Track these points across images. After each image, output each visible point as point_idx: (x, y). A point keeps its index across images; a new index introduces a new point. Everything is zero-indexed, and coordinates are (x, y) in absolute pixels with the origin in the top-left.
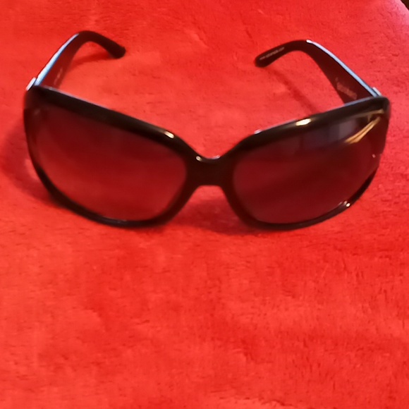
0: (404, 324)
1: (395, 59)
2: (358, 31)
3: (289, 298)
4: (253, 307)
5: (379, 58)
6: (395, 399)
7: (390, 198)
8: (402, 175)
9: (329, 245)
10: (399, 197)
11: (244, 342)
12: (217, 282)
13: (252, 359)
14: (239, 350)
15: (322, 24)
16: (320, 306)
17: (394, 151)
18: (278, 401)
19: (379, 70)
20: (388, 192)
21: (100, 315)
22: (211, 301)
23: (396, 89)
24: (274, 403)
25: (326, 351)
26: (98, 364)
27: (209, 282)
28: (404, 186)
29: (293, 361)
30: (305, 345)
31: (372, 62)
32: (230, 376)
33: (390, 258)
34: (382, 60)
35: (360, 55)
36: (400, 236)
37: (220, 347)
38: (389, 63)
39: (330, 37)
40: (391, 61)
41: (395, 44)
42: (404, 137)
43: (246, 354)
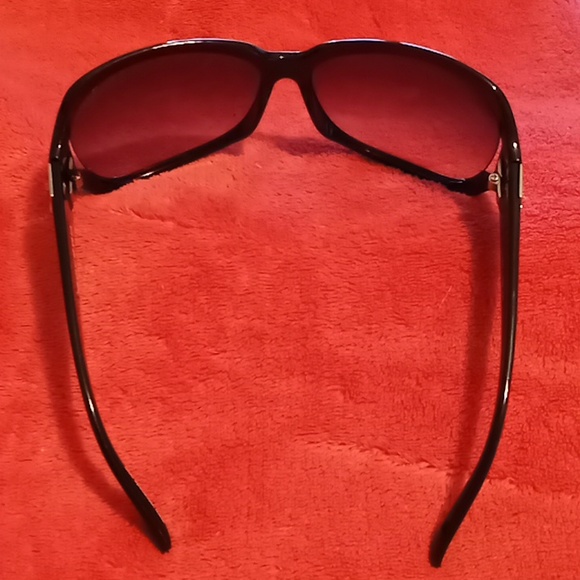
0: (544, 361)
1: (568, 56)
2: (524, 24)
3: (402, 328)
4: (354, 337)
5: (548, 55)
6: (526, 449)
7: (537, 212)
8: (555, 187)
9: (454, 266)
10: (548, 212)
11: (342, 377)
12: (312, 307)
13: (351, 398)
14: (336, 387)
15: (475, 14)
16: (439, 338)
17: (547, 160)
18: (381, 449)
19: (545, 70)
20: (535, 206)
21: (167, 343)
22: (304, 328)
23: (564, 92)
24: (375, 450)
25: (444, 390)
26: (163, 400)
27: (302, 306)
28: (556, 200)
29: (402, 401)
30: (418, 384)
31: (538, 61)
32: (322, 417)
33: (531, 283)
34: (551, 58)
35: (523, 53)
36: (545, 257)
37: (312, 382)
38: (560, 62)
39: (484, 29)
40: (562, 59)
41: (569, 38)
42: (564, 144)
43: (344, 392)
